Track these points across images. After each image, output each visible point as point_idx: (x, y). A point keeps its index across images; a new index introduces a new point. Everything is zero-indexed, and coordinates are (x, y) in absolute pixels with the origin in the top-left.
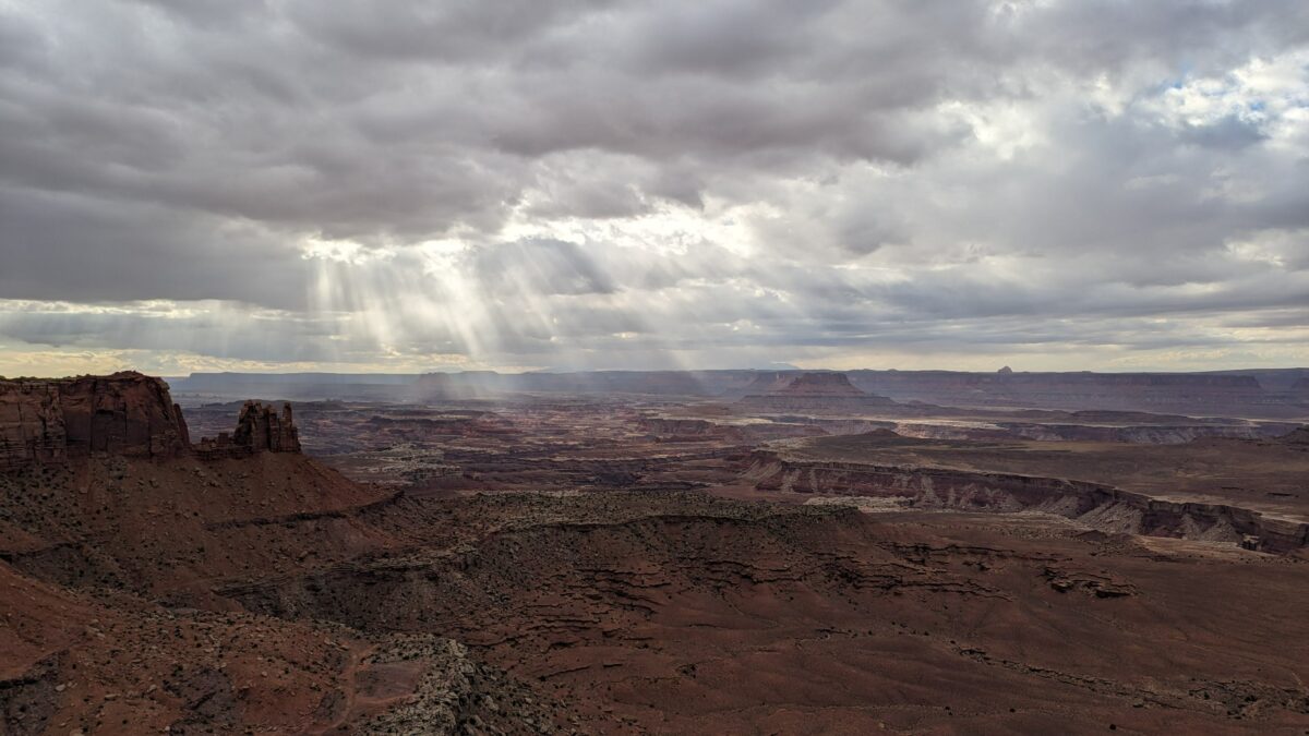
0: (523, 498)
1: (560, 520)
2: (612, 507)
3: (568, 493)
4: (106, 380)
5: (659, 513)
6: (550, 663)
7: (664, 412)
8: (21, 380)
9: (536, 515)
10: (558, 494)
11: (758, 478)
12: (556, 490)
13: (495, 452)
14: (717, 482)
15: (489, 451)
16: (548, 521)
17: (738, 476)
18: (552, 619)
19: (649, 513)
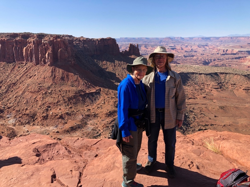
0: (186, 66)
1: (194, 72)
2: (207, 69)
3: (196, 66)
4: (106, 39)
5: (219, 72)
6: (189, 101)
7: (223, 47)
8: (92, 39)
9: (189, 70)
10: (194, 66)
11: (247, 64)
12: (194, 65)
13: (180, 56)
14: (236, 65)
15: (179, 55)
16: (191, 72)
17: (242, 64)
18: (190, 93)
19: (216, 72)
